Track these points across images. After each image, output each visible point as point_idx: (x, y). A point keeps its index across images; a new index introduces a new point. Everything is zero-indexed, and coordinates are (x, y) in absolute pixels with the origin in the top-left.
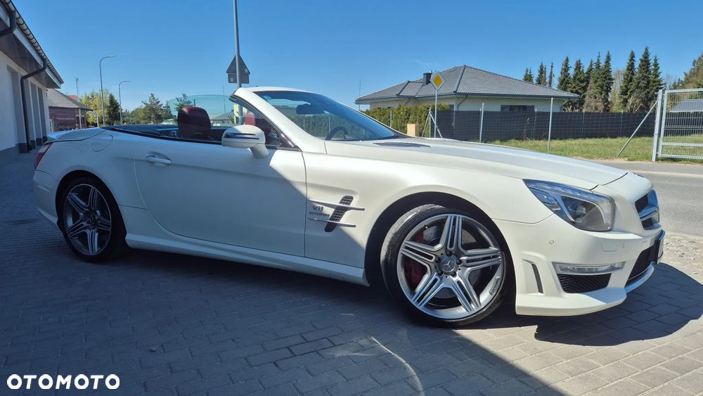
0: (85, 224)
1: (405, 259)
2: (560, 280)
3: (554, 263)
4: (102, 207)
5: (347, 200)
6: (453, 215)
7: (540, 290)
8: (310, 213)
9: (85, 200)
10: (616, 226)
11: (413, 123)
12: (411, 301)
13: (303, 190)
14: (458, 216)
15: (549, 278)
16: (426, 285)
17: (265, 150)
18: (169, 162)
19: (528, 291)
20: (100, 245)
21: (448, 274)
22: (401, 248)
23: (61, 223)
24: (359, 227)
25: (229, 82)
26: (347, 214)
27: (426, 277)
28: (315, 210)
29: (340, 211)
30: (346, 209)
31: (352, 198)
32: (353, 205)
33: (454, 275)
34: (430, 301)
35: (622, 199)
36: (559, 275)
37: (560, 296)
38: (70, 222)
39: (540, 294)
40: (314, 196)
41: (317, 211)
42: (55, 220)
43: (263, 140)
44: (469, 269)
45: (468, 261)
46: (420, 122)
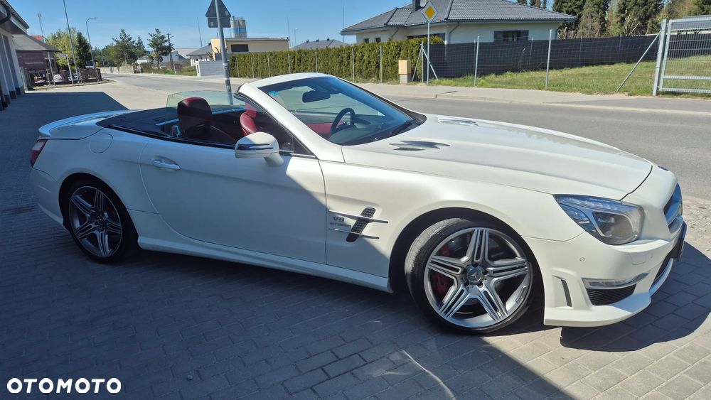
0: (93, 225)
1: (432, 273)
2: (589, 294)
3: (583, 279)
4: (109, 208)
5: (369, 212)
6: (480, 229)
7: (569, 304)
8: (331, 224)
9: (92, 203)
10: (644, 234)
11: (404, 58)
12: (439, 312)
13: (322, 200)
14: (484, 229)
15: (579, 293)
17: (280, 159)
18: (177, 167)
19: (557, 305)
20: (111, 247)
21: (474, 284)
22: (428, 263)
23: (68, 223)
24: (383, 237)
26: (369, 226)
27: (453, 289)
29: (362, 222)
30: (368, 221)
31: (374, 210)
32: (375, 217)
33: (480, 284)
34: (459, 311)
35: (651, 208)
36: (587, 290)
37: (588, 309)
38: (77, 224)
39: (569, 307)
40: (337, 208)
41: (338, 222)
42: (60, 220)
43: (277, 149)
44: (495, 279)
45: (494, 272)
46: (411, 57)
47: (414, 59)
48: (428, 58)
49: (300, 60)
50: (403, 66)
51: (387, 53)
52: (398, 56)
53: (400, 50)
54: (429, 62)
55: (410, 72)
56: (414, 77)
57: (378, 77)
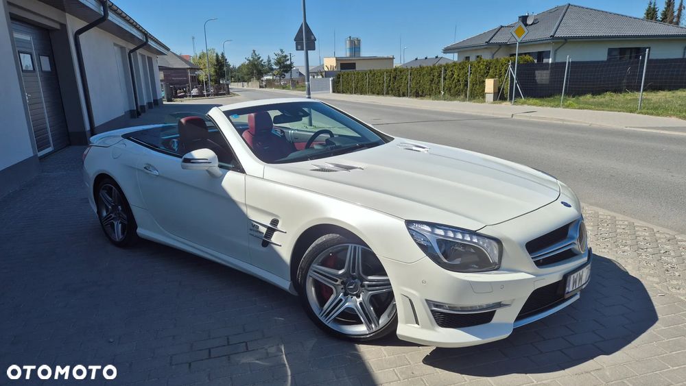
0: (113, 215)
2: (434, 315)
3: (427, 300)
4: (121, 203)
5: (275, 222)
6: (353, 245)
7: (417, 323)
8: (251, 230)
9: (111, 197)
10: (504, 264)
11: (492, 77)
12: (319, 316)
13: (244, 209)
14: (357, 246)
15: (423, 313)
16: (331, 305)
17: (218, 171)
18: (157, 173)
19: (407, 322)
20: (123, 233)
21: (354, 295)
22: (310, 271)
23: (99, 212)
24: (284, 245)
25: (297, 49)
26: (276, 233)
27: (333, 297)
28: (253, 227)
29: (271, 231)
30: (275, 230)
31: (278, 221)
32: (279, 227)
33: (358, 296)
34: (337, 316)
35: (509, 240)
36: (431, 311)
37: (433, 330)
38: (105, 214)
39: (416, 325)
40: (254, 216)
41: (255, 229)
42: (96, 211)
43: (216, 163)
44: (370, 292)
45: (369, 286)
46: (499, 76)
47: (503, 77)
48: (515, 77)
49: (395, 78)
50: (490, 84)
51: (476, 71)
52: (487, 74)
53: (489, 69)
54: (515, 81)
55: (497, 91)
56: (500, 96)
57: (466, 95)
